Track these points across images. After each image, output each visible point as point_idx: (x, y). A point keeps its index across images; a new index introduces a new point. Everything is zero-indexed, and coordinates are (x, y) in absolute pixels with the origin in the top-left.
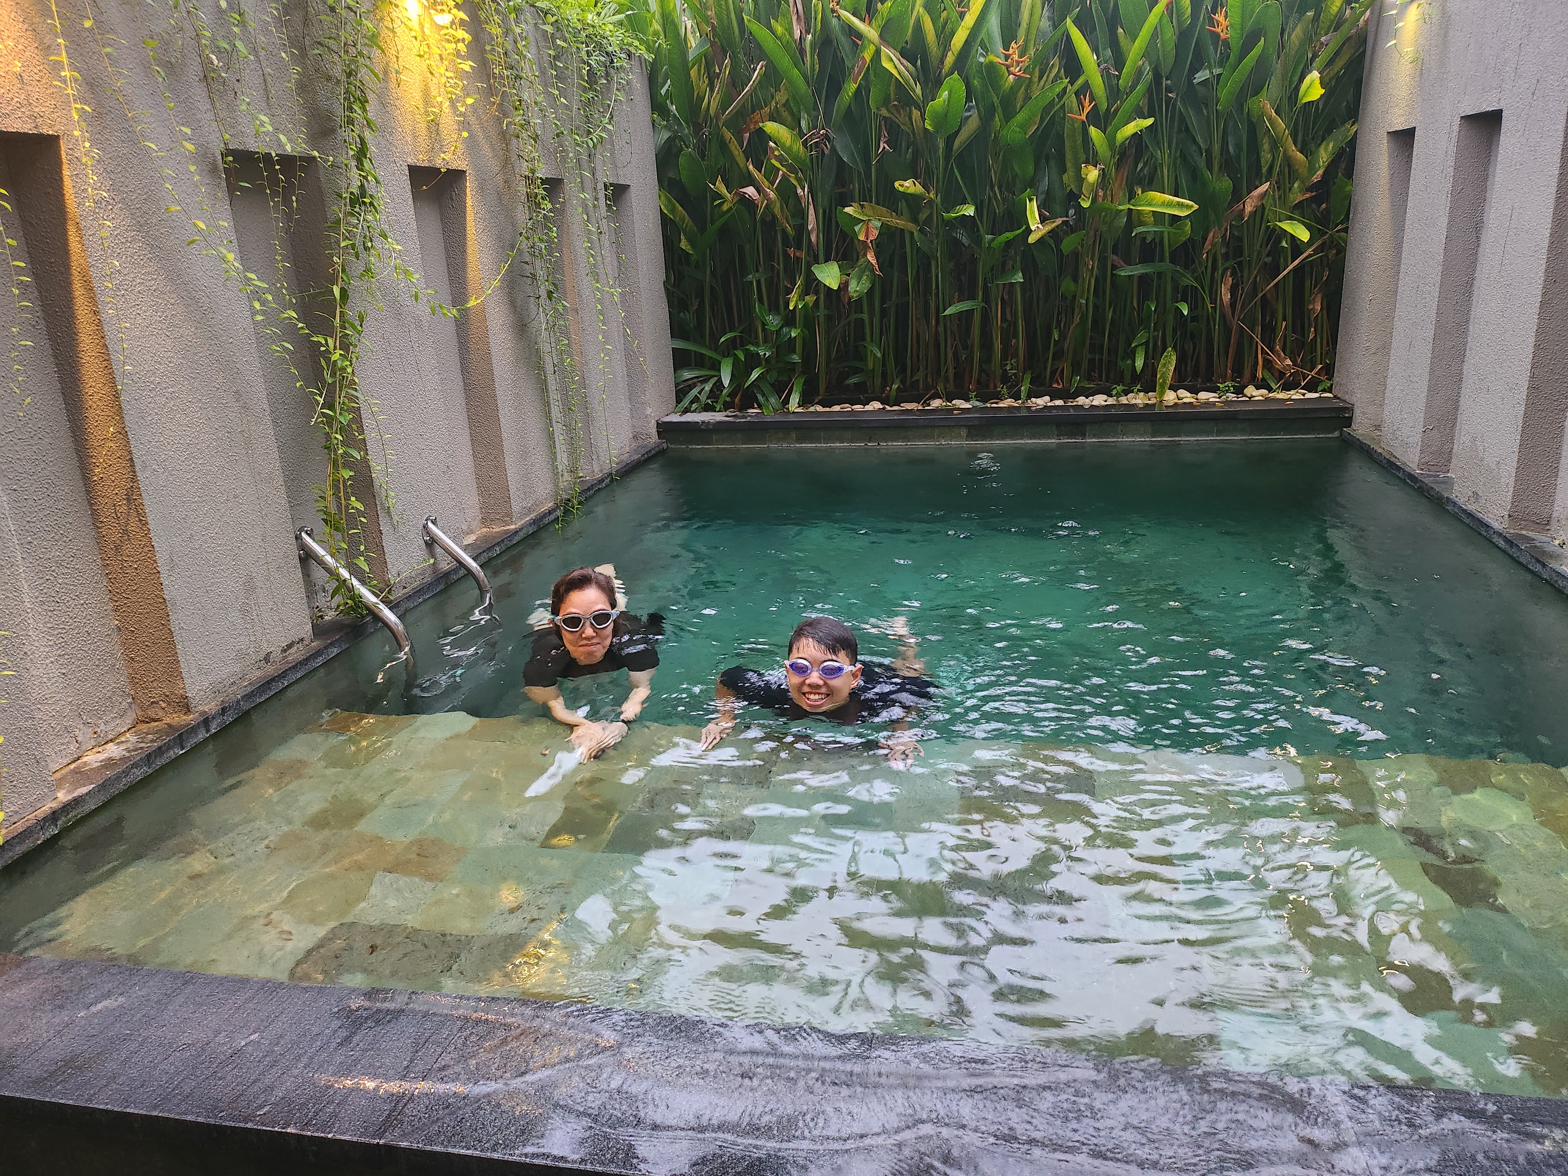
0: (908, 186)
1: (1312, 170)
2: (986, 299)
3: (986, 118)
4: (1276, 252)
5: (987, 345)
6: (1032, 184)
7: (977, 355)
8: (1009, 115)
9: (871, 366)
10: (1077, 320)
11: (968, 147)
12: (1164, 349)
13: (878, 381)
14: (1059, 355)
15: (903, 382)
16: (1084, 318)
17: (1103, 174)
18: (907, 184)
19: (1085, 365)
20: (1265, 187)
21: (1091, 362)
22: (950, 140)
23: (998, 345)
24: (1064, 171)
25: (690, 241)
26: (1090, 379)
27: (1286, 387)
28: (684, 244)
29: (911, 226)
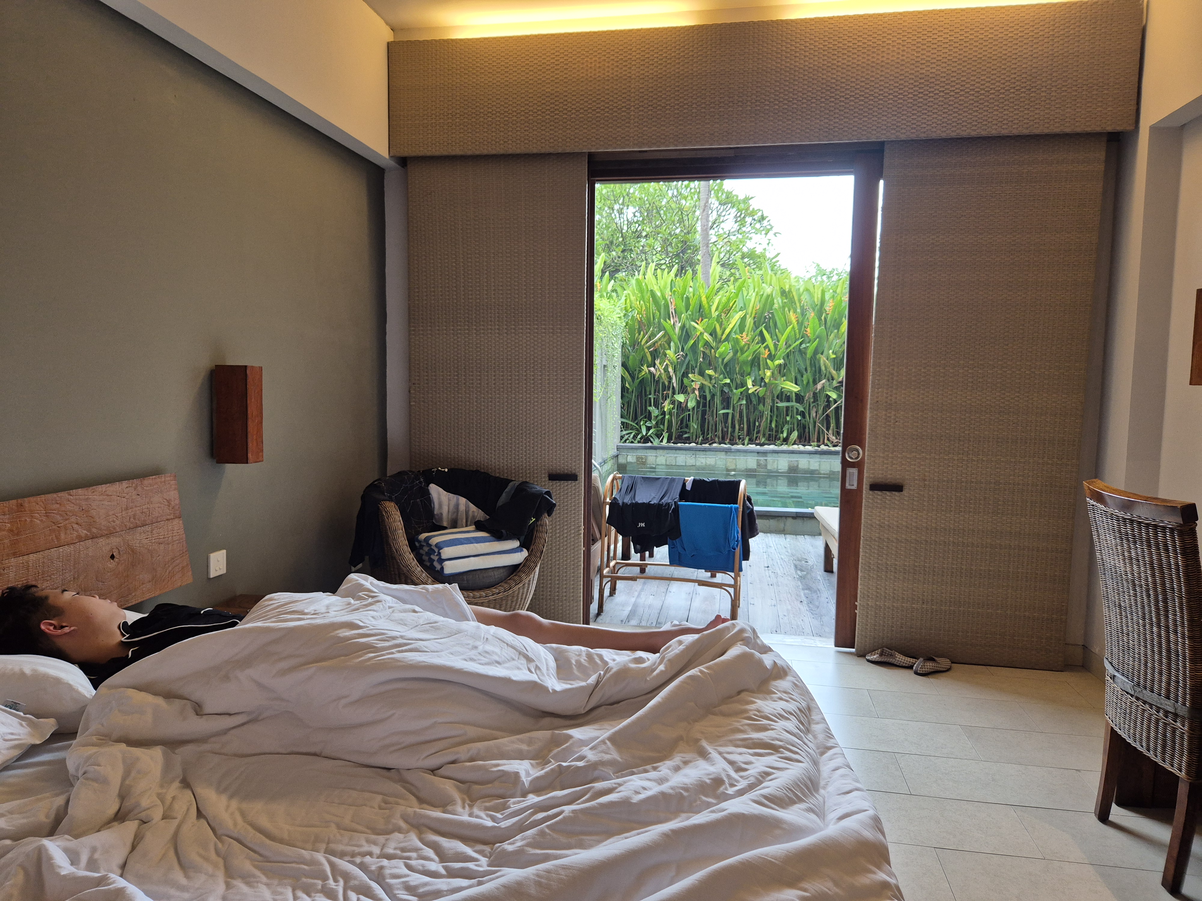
0: (710, 372)
1: (839, 377)
2: (733, 410)
3: (736, 353)
4: (828, 401)
5: (733, 427)
6: (749, 374)
7: (730, 429)
8: (742, 353)
9: (692, 431)
10: (764, 419)
11: (729, 361)
12: (794, 430)
13: (694, 437)
14: (758, 432)
15: (703, 437)
16: (767, 419)
17: (773, 373)
18: (710, 371)
19: (767, 435)
20: (824, 381)
21: (770, 435)
22: (723, 360)
23: (737, 427)
24: (760, 370)
25: (629, 384)
26: (769, 440)
27: (834, 446)
28: (627, 385)
29: (709, 385)
